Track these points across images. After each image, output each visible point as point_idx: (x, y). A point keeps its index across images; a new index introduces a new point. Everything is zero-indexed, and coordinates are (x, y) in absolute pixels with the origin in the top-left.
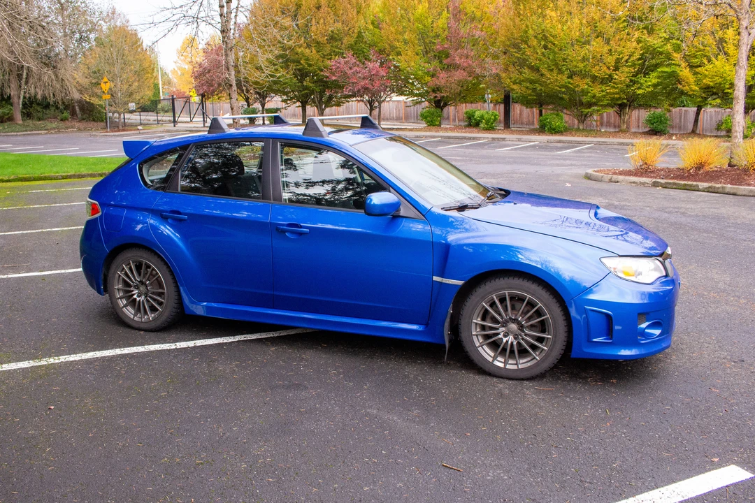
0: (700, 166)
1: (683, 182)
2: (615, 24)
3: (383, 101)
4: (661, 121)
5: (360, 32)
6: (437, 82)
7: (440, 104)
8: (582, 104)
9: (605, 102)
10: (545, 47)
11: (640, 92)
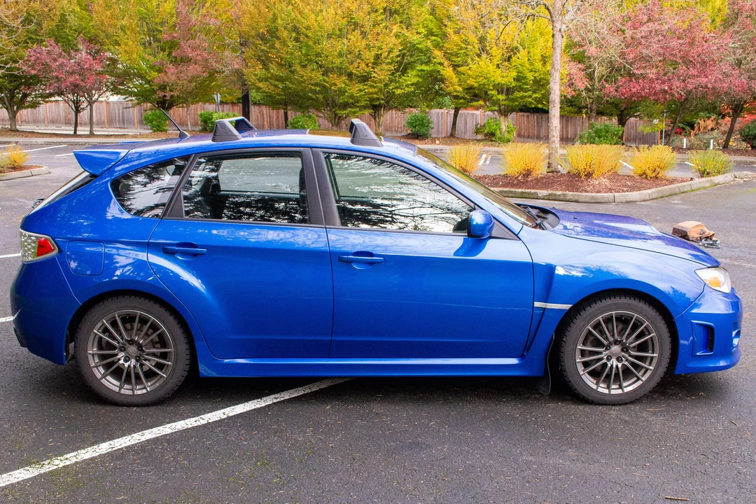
0: (528, 173)
1: (520, 190)
2: (373, 15)
3: (95, 101)
4: (423, 125)
5: (63, 15)
6: (165, 79)
7: (165, 105)
8: (334, 105)
9: (363, 103)
10: (297, 40)
11: (398, 92)
